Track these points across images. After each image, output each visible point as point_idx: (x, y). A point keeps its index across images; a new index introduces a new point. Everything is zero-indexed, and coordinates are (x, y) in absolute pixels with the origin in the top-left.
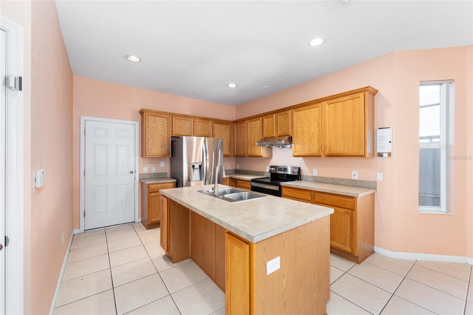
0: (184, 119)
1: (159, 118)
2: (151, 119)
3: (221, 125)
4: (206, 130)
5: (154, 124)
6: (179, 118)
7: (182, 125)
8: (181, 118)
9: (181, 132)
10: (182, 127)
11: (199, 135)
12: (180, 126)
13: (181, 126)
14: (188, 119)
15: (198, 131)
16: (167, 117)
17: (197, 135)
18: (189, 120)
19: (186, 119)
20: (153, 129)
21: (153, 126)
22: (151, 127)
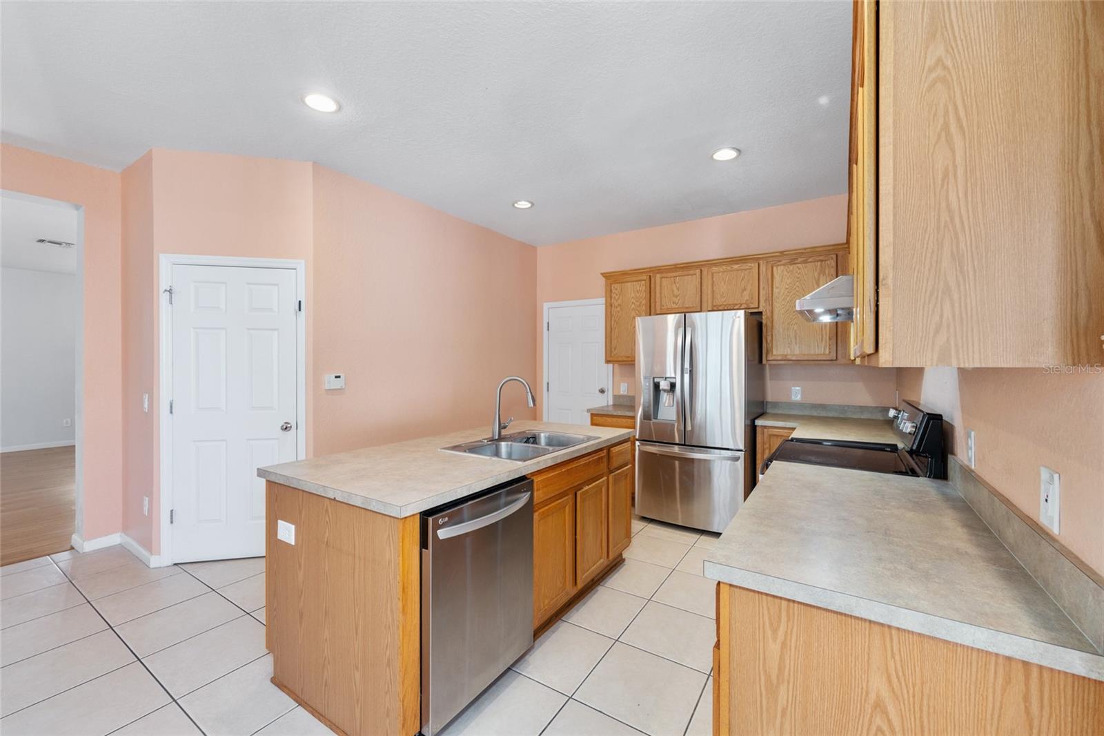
0: (681, 273)
1: (630, 283)
2: (616, 289)
3: (800, 265)
4: (745, 289)
5: (621, 298)
6: (670, 275)
7: (678, 289)
8: (675, 274)
9: (674, 306)
10: (678, 293)
11: (721, 305)
12: (673, 291)
13: (676, 292)
14: (691, 272)
15: (719, 296)
16: (645, 278)
17: (715, 306)
18: (695, 274)
19: (685, 273)
20: (619, 309)
21: (619, 301)
22: (616, 305)
